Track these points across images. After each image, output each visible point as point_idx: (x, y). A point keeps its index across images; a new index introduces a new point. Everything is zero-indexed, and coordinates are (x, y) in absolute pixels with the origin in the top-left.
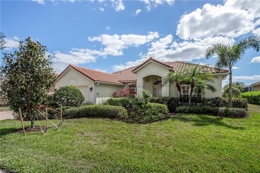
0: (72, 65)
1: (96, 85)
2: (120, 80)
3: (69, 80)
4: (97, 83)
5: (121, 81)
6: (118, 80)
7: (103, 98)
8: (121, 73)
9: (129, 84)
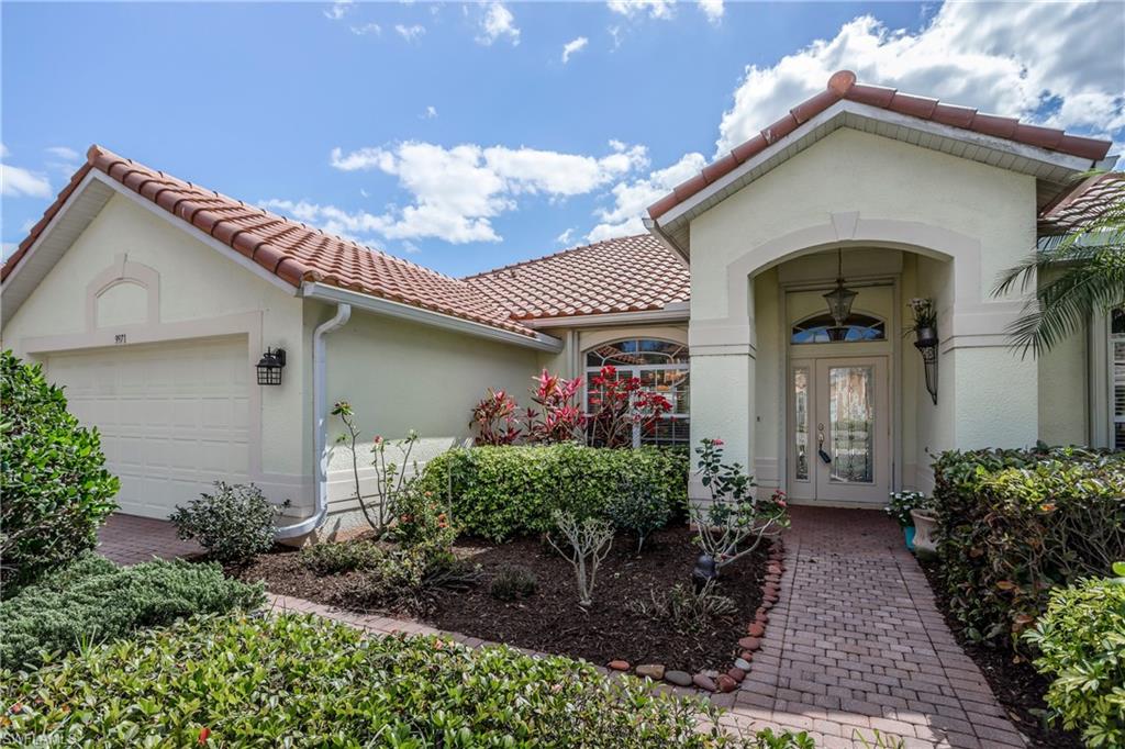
0: (109, 155)
1: (324, 328)
2: (521, 313)
3: (99, 294)
4: (329, 310)
5: (529, 316)
6: (508, 313)
7: (394, 453)
8: (514, 276)
9: (591, 340)
